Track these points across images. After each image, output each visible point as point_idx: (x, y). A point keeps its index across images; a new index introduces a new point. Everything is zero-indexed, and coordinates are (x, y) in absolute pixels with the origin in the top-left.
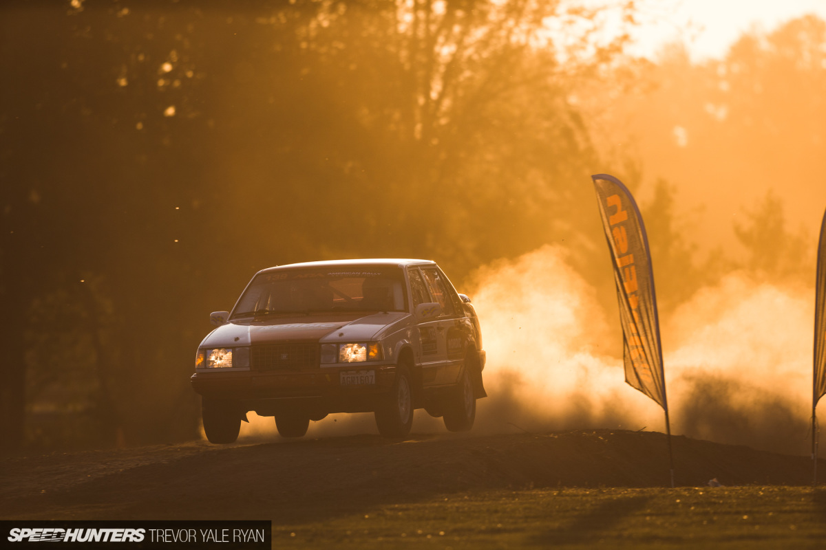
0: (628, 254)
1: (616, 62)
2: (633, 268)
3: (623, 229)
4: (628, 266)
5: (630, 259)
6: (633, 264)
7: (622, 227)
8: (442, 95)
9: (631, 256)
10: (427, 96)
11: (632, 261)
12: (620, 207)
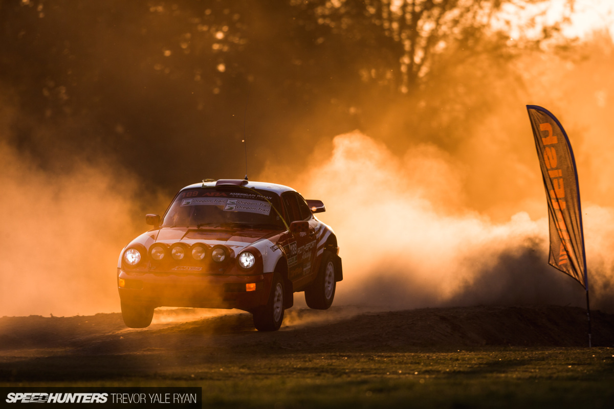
0: (557, 168)
1: (555, 39)
2: (561, 180)
3: (553, 150)
4: (557, 178)
5: (559, 173)
6: (561, 177)
7: (552, 148)
8: (423, 60)
9: (560, 171)
10: (412, 59)
11: (561, 175)
12: (551, 133)
